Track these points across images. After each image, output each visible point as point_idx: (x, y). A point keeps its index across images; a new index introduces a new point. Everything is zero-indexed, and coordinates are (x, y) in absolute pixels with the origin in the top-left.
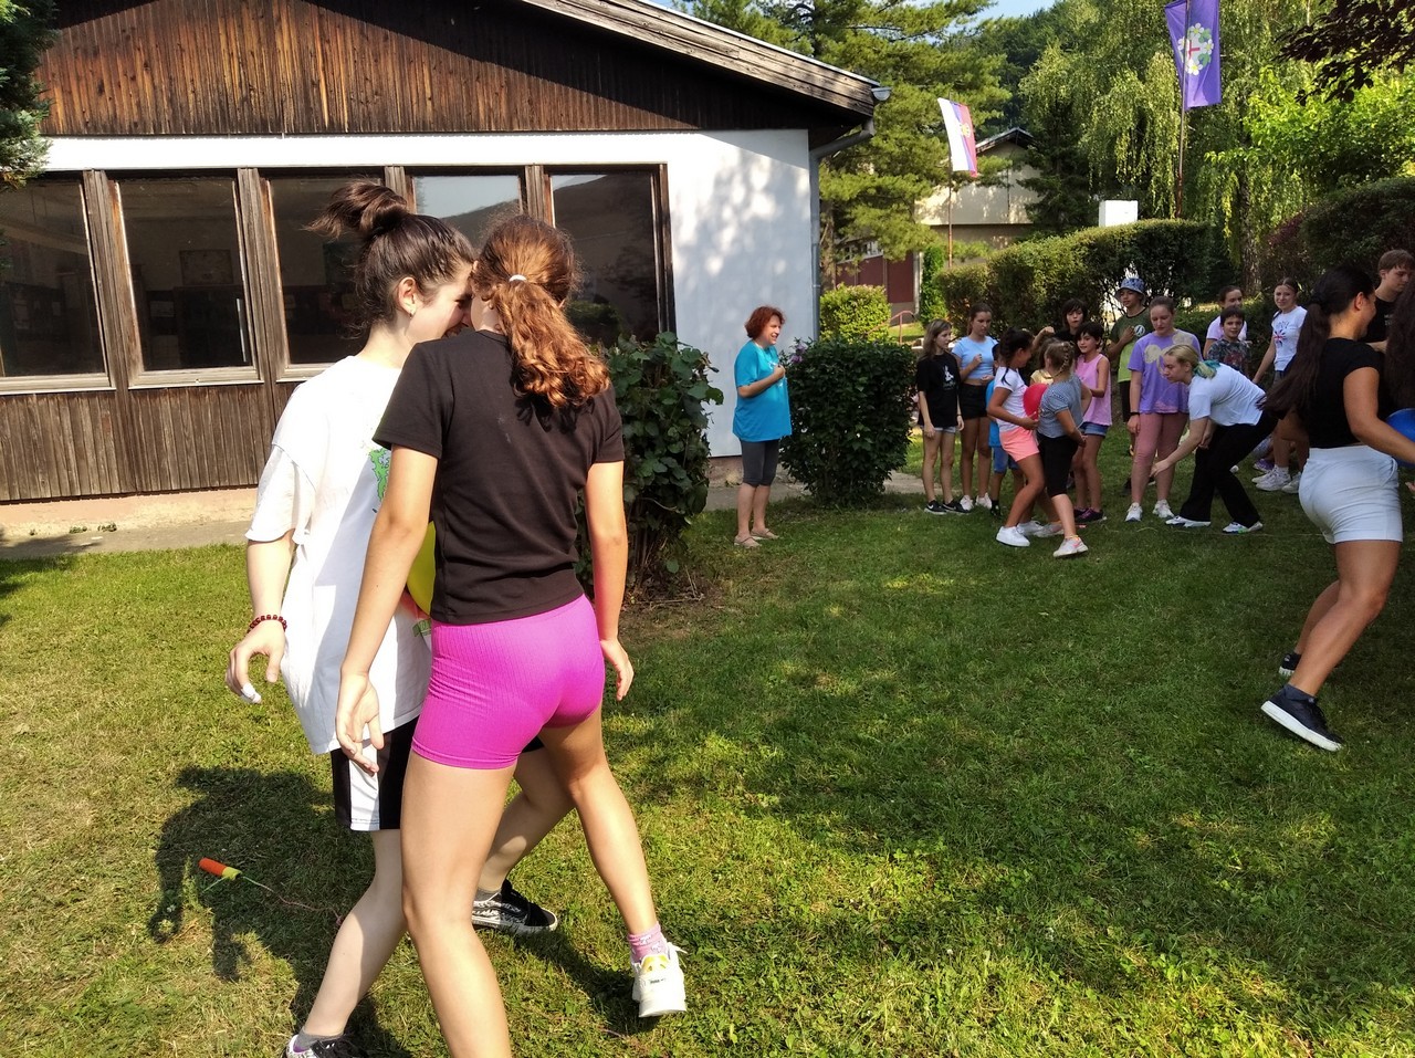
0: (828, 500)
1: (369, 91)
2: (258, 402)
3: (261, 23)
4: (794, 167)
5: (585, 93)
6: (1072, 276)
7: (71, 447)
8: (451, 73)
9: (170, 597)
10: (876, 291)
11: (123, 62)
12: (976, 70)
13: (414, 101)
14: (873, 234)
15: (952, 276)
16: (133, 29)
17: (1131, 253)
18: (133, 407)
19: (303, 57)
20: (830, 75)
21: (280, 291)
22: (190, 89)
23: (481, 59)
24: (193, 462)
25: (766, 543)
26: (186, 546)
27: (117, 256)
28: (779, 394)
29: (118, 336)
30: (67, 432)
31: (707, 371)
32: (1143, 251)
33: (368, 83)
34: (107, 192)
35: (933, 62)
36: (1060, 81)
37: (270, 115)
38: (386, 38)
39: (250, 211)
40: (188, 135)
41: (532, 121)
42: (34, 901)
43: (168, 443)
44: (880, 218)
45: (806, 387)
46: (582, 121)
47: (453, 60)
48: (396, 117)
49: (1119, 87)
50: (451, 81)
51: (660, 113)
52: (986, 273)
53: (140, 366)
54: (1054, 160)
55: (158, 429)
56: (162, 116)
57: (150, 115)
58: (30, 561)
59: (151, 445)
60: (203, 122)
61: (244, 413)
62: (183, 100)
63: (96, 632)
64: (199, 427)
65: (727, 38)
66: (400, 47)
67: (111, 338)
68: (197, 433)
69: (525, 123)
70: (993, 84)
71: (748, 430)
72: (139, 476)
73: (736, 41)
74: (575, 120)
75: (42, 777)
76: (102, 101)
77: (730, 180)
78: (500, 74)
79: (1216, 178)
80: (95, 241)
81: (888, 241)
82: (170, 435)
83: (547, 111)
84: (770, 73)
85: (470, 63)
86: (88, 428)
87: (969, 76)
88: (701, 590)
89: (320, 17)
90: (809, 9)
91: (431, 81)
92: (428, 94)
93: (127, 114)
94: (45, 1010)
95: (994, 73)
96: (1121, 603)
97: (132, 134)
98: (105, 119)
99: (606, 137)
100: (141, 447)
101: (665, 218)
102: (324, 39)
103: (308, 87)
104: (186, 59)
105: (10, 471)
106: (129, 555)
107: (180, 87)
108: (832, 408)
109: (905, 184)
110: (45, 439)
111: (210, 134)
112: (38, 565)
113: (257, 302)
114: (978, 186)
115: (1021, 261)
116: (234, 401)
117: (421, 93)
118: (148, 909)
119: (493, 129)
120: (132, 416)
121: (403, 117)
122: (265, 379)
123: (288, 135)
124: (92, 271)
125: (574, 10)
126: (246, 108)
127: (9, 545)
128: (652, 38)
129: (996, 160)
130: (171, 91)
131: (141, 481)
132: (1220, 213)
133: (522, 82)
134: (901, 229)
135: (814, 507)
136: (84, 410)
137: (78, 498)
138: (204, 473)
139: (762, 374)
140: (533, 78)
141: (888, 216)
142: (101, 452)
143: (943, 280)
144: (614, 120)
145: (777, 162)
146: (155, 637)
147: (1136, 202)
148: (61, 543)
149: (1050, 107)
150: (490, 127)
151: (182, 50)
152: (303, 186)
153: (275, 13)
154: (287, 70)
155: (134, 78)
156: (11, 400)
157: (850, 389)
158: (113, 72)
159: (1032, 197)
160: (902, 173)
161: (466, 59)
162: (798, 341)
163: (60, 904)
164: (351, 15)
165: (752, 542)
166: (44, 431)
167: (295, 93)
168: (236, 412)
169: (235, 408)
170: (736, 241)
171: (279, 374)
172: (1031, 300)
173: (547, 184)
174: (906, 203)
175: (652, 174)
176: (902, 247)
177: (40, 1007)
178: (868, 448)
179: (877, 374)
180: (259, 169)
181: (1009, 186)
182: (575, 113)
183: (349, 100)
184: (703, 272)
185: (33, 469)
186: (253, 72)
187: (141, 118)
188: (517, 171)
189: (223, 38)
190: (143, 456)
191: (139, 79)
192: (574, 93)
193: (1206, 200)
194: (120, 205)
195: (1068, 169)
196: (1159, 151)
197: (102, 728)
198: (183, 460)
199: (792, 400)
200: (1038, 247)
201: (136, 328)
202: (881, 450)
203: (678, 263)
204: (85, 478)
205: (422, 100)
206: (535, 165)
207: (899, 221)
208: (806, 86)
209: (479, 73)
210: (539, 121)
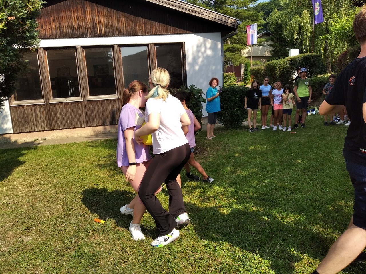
0: (228, 127)
1: (109, 25)
2: (82, 106)
3: (82, 9)
4: (217, 42)
5: (164, 25)
6: (286, 69)
7: (34, 119)
8: (130, 20)
9: (65, 155)
10: (232, 74)
11: (48, 20)
12: (257, 16)
13: (121, 28)
14: (231, 59)
15: (254, 69)
16: (50, 11)
17: (301, 62)
18: (50, 108)
19: (93, 17)
20: (227, 18)
21: (87, 77)
22: (64, 26)
23: (138, 17)
24: (65, 122)
25: (214, 138)
26: (65, 143)
27: (46, 68)
28: (218, 100)
29: (46, 90)
30: (33, 115)
31: (202, 95)
32: (304, 62)
33: (109, 23)
34: (43, 53)
35: (246, 14)
36: (279, 18)
37: (84, 32)
38: (114, 12)
39: (80, 57)
40: (64, 38)
41: (151, 32)
42: (55, 230)
43: (59, 117)
44: (232, 55)
45: (223, 98)
46: (163, 32)
47: (131, 17)
48: (116, 32)
49: (294, 20)
50: (130, 23)
51: (183, 29)
52: (263, 68)
53: (52, 97)
54: (277, 39)
55: (56, 113)
56: (58, 33)
57: (54, 33)
58: (26, 148)
59: (55, 118)
60: (68, 34)
61: (78, 109)
62: (63, 29)
63: (48, 165)
64: (67, 113)
65: (200, 9)
66: (117, 14)
67: (45, 90)
68: (67, 114)
69: (149, 33)
70: (261, 20)
71: (210, 110)
72: (52, 126)
73: (203, 10)
74: (162, 32)
75: (47, 200)
76: (42, 30)
77: (201, 46)
78: (142, 20)
79: (320, 42)
80: (40, 66)
81: (235, 61)
82: (59, 115)
83: (154, 29)
84: (212, 18)
85: (135, 18)
86: (39, 113)
87: (255, 18)
88: (201, 151)
89: (97, 7)
90: (214, 1)
91: (125, 22)
92: (124, 25)
93: (49, 33)
94: (66, 255)
95: (262, 17)
96: (310, 151)
97: (50, 38)
98: (43, 34)
99: (169, 36)
100: (52, 118)
101: (184, 56)
102: (98, 13)
103: (94, 25)
104: (64, 19)
105: (19, 125)
106: (51, 146)
107: (62, 26)
108: (230, 104)
109: (239, 46)
110: (28, 116)
111: (69, 38)
112: (28, 149)
113: (81, 81)
114: (257, 46)
115: (273, 65)
116: (76, 105)
117: (122, 26)
118: (84, 231)
119: (141, 34)
120: (50, 110)
121: (118, 32)
122: (84, 100)
123: (89, 37)
124: (40, 73)
125: (162, 3)
126: (78, 30)
127: (19, 144)
128: (181, 10)
129: (262, 39)
130: (60, 27)
131: (52, 127)
132: (321, 52)
133: (148, 22)
134: (238, 58)
135: (225, 129)
136: (38, 109)
137: (36, 131)
138: (68, 124)
139: (213, 95)
140: (151, 21)
141: (235, 55)
142: (42, 120)
143: (251, 71)
144: (171, 31)
145: (213, 41)
146: (64, 165)
147: (299, 49)
148: (32, 143)
149: (276, 25)
150: (140, 34)
151: (63, 16)
152: (93, 50)
153: (86, 6)
154: (89, 21)
155: (50, 24)
156: (20, 107)
157: (234, 99)
158: (45, 22)
159: (272, 49)
160: (238, 43)
161: (134, 17)
162: (220, 87)
163: (61, 230)
164: (105, 6)
165: (211, 138)
166: (28, 114)
167: (91, 26)
168: (76, 108)
169: (76, 107)
170: (202, 61)
171: (87, 99)
172: (275, 75)
173: (154, 48)
174: (239, 51)
175: (181, 45)
176: (238, 63)
177: (65, 254)
178: (239, 114)
179: (241, 95)
180: (82, 46)
181: (265, 46)
182: (161, 30)
183: (105, 28)
184: (194, 70)
185: (25, 124)
186: (80, 21)
187: (52, 34)
188: (147, 45)
189: (73, 13)
190: (53, 120)
191: (52, 24)
192: (161, 25)
193: (317, 48)
194: (47, 56)
195: (281, 41)
196: (305, 36)
197: (58, 188)
198: (63, 121)
199: (221, 101)
200: (277, 61)
201: (51, 88)
202: (242, 114)
203: (188, 68)
204: (38, 126)
205: (123, 27)
206: (151, 43)
207: (237, 56)
208: (221, 21)
209: (137, 20)
210: (153, 32)
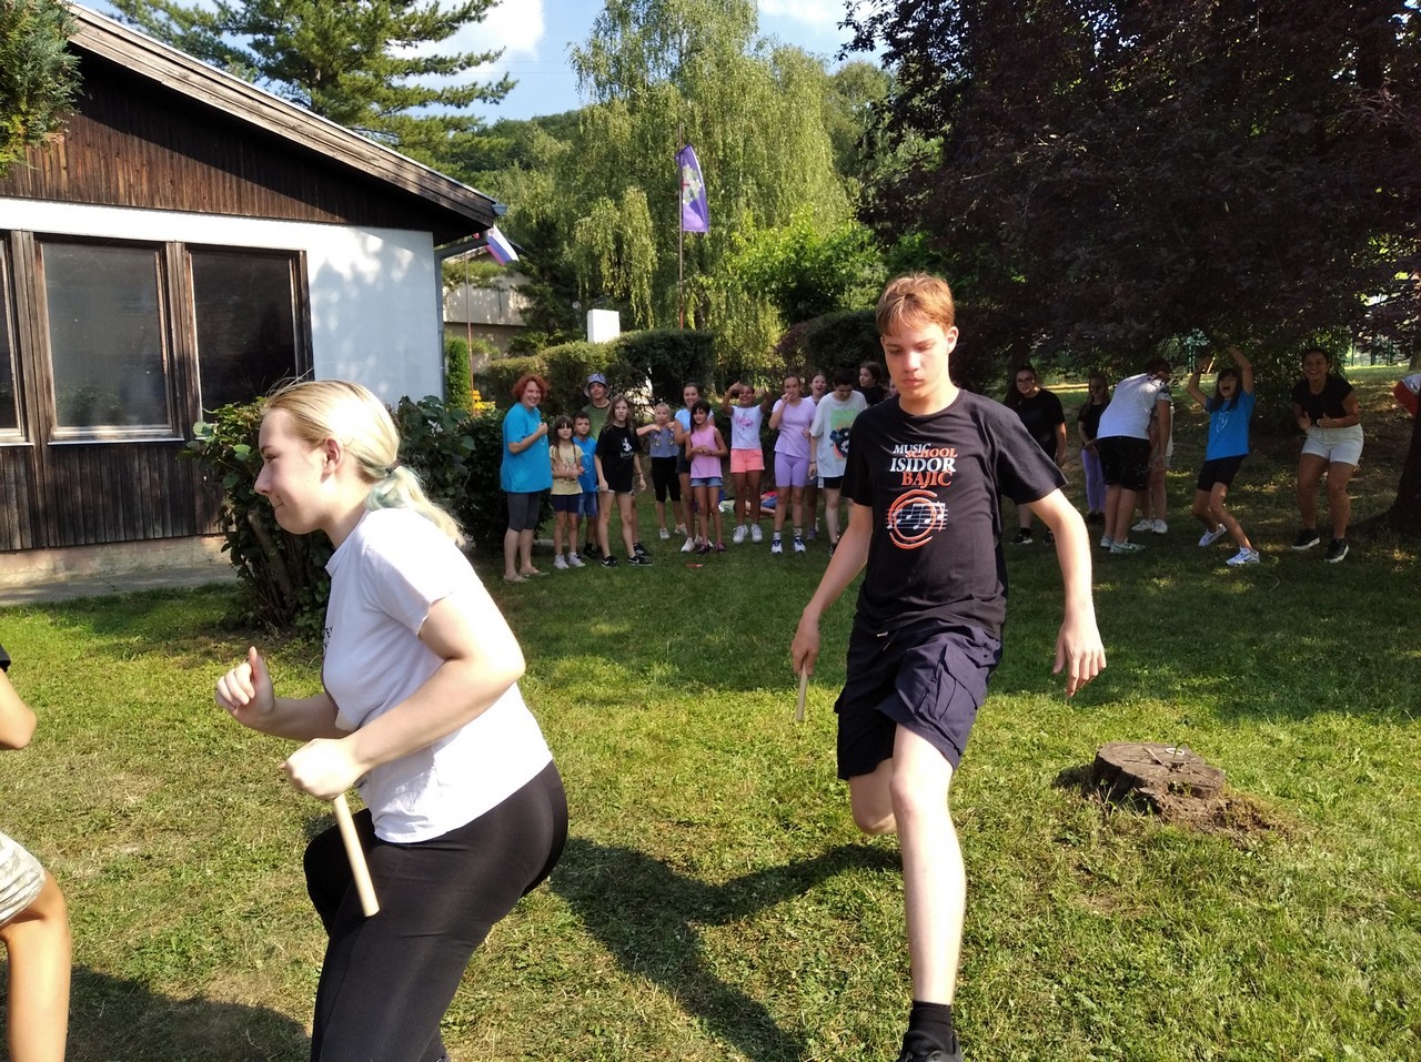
5: (228, 175)
8: (89, 145)
13: (47, 168)
36: (546, 201)
41: (174, 201)
46: (225, 205)
47: (90, 133)
48: (25, 182)
49: (598, 212)
50: (88, 154)
51: (300, 199)
65: (368, 147)
69: (167, 202)
73: (377, 152)
74: (218, 204)
78: (141, 152)
83: (189, 191)
84: (408, 182)
85: (109, 139)
91: (67, 151)
92: (63, 161)
99: (248, 221)
101: (304, 300)
117: (55, 162)
119: (134, 204)
121: (35, 183)
128: (299, 138)
129: (491, 266)
133: (164, 158)
140: (176, 155)
144: (257, 206)
145: (415, 254)
147: (617, 313)
149: (538, 222)
150: (130, 201)
173: (188, 259)
181: (502, 291)
182: (218, 197)
188: (158, 246)
192: (217, 175)
196: (636, 271)
205: (55, 168)
206: (175, 242)
209: (118, 150)
210: (182, 202)
